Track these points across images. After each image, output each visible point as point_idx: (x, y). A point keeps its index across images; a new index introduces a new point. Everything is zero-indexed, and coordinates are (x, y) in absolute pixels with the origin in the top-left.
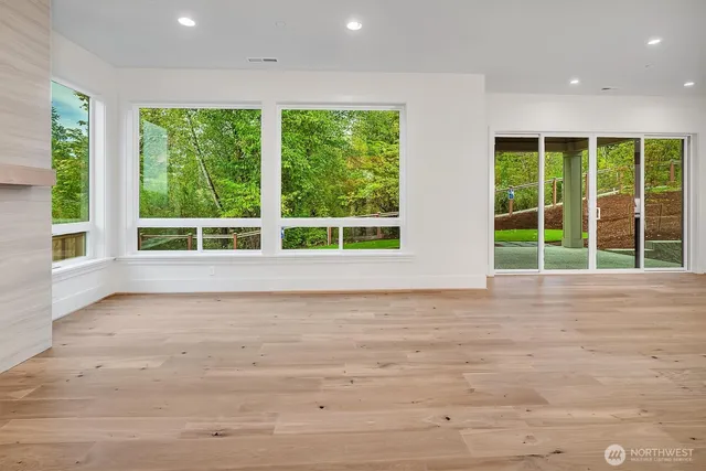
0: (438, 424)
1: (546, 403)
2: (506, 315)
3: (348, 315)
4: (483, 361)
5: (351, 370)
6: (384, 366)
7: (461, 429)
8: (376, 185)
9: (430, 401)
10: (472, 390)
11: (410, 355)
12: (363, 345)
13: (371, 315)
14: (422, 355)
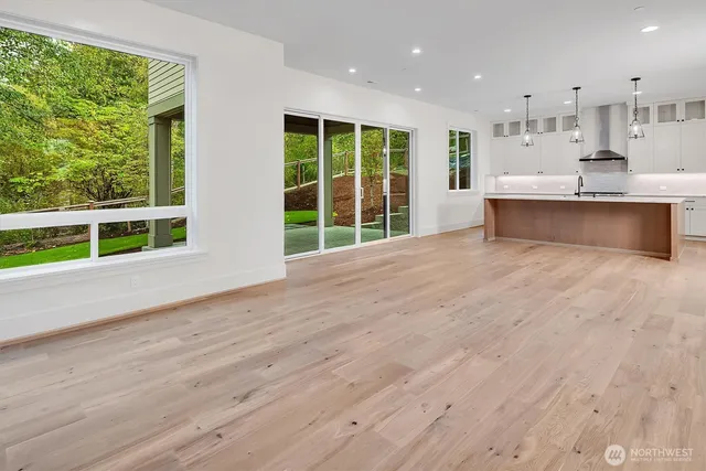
0: (350, 433)
1: (409, 370)
2: (322, 301)
3: (141, 351)
4: (339, 353)
5: (205, 421)
6: (246, 397)
7: (373, 426)
8: (84, 162)
9: (324, 415)
10: (352, 384)
11: (265, 373)
12: (196, 384)
13: (174, 342)
14: (276, 368)
